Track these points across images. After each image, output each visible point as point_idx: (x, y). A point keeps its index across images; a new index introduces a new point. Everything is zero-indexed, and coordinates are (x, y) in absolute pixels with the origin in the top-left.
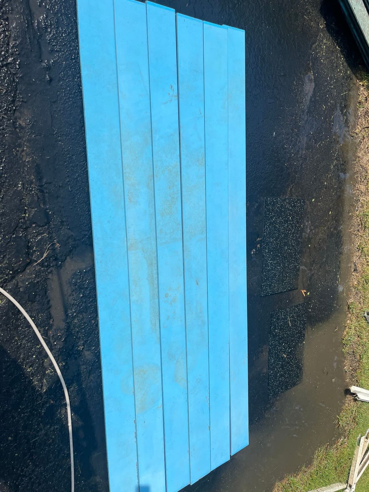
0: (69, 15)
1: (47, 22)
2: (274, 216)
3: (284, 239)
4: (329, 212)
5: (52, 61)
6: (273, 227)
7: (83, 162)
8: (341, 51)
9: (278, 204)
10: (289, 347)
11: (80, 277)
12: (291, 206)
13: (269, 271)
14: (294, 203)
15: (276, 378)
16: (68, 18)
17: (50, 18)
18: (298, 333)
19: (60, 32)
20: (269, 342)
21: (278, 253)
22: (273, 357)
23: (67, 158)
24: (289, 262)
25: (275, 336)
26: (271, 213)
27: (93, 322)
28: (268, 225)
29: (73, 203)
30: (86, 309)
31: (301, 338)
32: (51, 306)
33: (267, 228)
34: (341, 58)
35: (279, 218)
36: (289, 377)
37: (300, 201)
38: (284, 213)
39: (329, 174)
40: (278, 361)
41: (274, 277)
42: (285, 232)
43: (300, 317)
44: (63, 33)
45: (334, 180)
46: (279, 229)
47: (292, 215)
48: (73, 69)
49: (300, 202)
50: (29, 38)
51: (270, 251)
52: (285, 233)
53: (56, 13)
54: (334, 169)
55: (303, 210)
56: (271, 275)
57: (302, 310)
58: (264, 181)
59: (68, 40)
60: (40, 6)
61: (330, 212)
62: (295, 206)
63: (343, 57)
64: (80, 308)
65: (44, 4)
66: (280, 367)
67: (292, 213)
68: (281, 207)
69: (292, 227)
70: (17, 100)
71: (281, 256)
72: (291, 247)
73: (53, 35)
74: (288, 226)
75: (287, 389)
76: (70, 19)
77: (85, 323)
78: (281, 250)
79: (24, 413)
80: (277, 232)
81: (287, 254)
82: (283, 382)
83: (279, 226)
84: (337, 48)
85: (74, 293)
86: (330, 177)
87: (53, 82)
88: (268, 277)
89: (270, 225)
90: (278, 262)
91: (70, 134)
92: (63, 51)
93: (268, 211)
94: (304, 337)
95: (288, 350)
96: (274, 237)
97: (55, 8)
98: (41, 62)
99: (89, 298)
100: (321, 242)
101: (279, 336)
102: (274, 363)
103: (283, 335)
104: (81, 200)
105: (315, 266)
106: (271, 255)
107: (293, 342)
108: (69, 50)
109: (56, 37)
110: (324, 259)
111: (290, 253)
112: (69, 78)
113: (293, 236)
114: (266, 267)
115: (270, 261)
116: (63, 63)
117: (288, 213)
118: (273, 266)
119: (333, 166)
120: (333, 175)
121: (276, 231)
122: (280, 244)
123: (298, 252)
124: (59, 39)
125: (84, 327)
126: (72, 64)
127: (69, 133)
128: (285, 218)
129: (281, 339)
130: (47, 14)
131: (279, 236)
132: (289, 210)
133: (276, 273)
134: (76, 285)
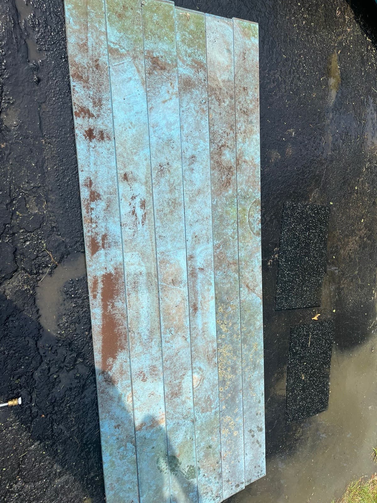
0: (58, 13)
1: (35, 21)
2: (293, 222)
3: (305, 248)
4: (361, 220)
5: (40, 61)
6: (292, 234)
7: (74, 165)
8: (372, 42)
9: (299, 210)
10: (313, 368)
11: (72, 286)
12: (315, 213)
13: (286, 282)
14: (317, 210)
15: (295, 401)
16: (57, 16)
17: (38, 17)
18: (323, 353)
19: (48, 31)
20: (288, 360)
21: (298, 263)
22: (292, 376)
23: (57, 161)
24: (310, 275)
25: (295, 354)
26: (290, 219)
27: (87, 333)
28: (285, 232)
29: (64, 208)
30: (78, 320)
31: (327, 359)
32: (41, 315)
33: (284, 234)
34: (372, 50)
35: (299, 224)
36: (311, 402)
37: (325, 208)
38: (306, 221)
39: (360, 178)
40: (298, 383)
41: (291, 290)
42: (306, 241)
43: (325, 335)
44: (51, 32)
45: (366, 184)
46: (299, 237)
47: (315, 223)
48: (63, 68)
49: (325, 210)
50: (16, 38)
51: (287, 261)
52: (306, 243)
53: (45, 11)
54: (367, 171)
55: (328, 219)
56: (287, 287)
57: (328, 327)
58: (282, 185)
59: (58, 39)
60: (27, 5)
61: (363, 220)
62: (318, 213)
63: (374, 49)
64: (72, 318)
65: (31, 3)
66: (300, 390)
67: (315, 221)
68: (302, 212)
69: (315, 236)
70: (3, 101)
71: (301, 267)
72: (313, 259)
73: (41, 34)
74: (310, 235)
75: (308, 415)
76: (59, 17)
77: (78, 334)
78: (300, 261)
79: (11, 426)
80: (296, 241)
81: (308, 265)
82: (304, 408)
83: (299, 234)
84: (368, 39)
85: (66, 302)
86: (362, 181)
87: (41, 82)
88: (284, 289)
89: (288, 231)
90: (297, 273)
91: (60, 136)
92: (52, 50)
93: (286, 216)
94: (330, 359)
95: (311, 372)
96: (293, 246)
97: (43, 7)
98: (29, 62)
99: (82, 308)
100: (352, 253)
101: (300, 354)
102: (294, 383)
103: (305, 353)
104: (72, 205)
105: (345, 280)
106: (288, 265)
107: (317, 363)
108: (59, 49)
109: (44, 37)
110: (356, 272)
111: (311, 265)
112: (59, 78)
113: (315, 246)
114: (283, 278)
115: (287, 271)
116: (52, 63)
117: (310, 220)
118: (291, 278)
119: (366, 169)
120: (365, 178)
121: (295, 238)
122: (300, 254)
123: (321, 265)
124: (48, 38)
125: (77, 339)
126: (61, 64)
127: (58, 135)
128: (306, 225)
129: (302, 358)
130: (35, 13)
131: (298, 245)
132: (311, 216)
133: (293, 286)
134: (68, 294)
